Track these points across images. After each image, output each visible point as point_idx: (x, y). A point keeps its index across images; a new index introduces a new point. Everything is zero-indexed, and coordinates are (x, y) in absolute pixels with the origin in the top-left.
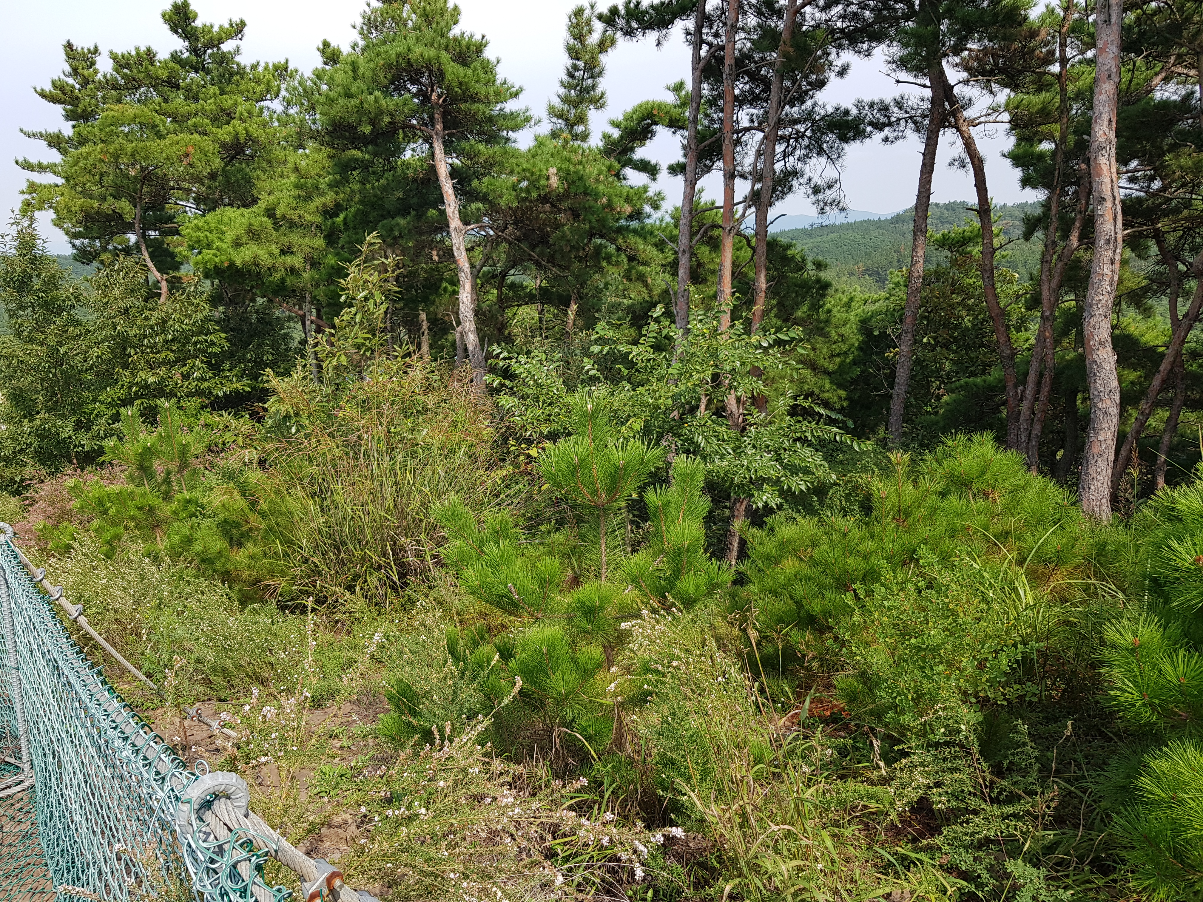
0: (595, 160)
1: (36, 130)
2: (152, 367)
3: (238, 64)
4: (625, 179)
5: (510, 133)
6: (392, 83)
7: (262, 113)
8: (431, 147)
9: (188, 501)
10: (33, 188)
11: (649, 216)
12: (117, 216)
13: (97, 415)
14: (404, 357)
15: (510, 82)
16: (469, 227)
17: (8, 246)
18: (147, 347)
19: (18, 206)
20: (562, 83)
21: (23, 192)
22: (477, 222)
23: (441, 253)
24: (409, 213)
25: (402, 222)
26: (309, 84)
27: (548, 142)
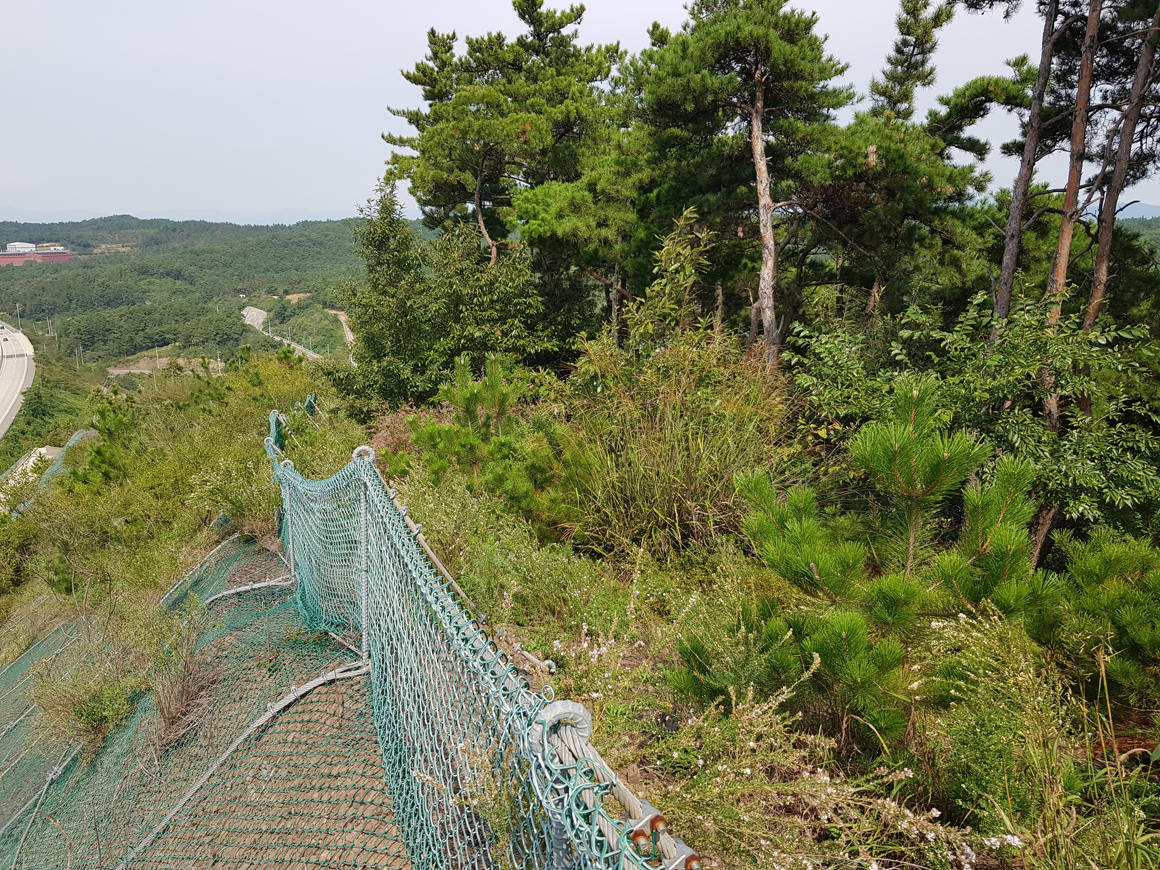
0: (918, 139)
1: (400, 109)
2: (478, 322)
3: (575, 47)
4: (949, 158)
5: (831, 110)
6: (718, 61)
7: (591, 93)
8: (750, 123)
9: (503, 445)
10: (396, 159)
11: (971, 198)
12: (461, 187)
13: (431, 362)
14: (706, 329)
15: (836, 59)
16: (778, 205)
17: (373, 210)
18: (476, 305)
19: (383, 175)
20: (889, 60)
21: (387, 163)
22: (787, 199)
23: (747, 229)
24: (720, 190)
25: (712, 198)
26: (640, 63)
27: (869, 119)
